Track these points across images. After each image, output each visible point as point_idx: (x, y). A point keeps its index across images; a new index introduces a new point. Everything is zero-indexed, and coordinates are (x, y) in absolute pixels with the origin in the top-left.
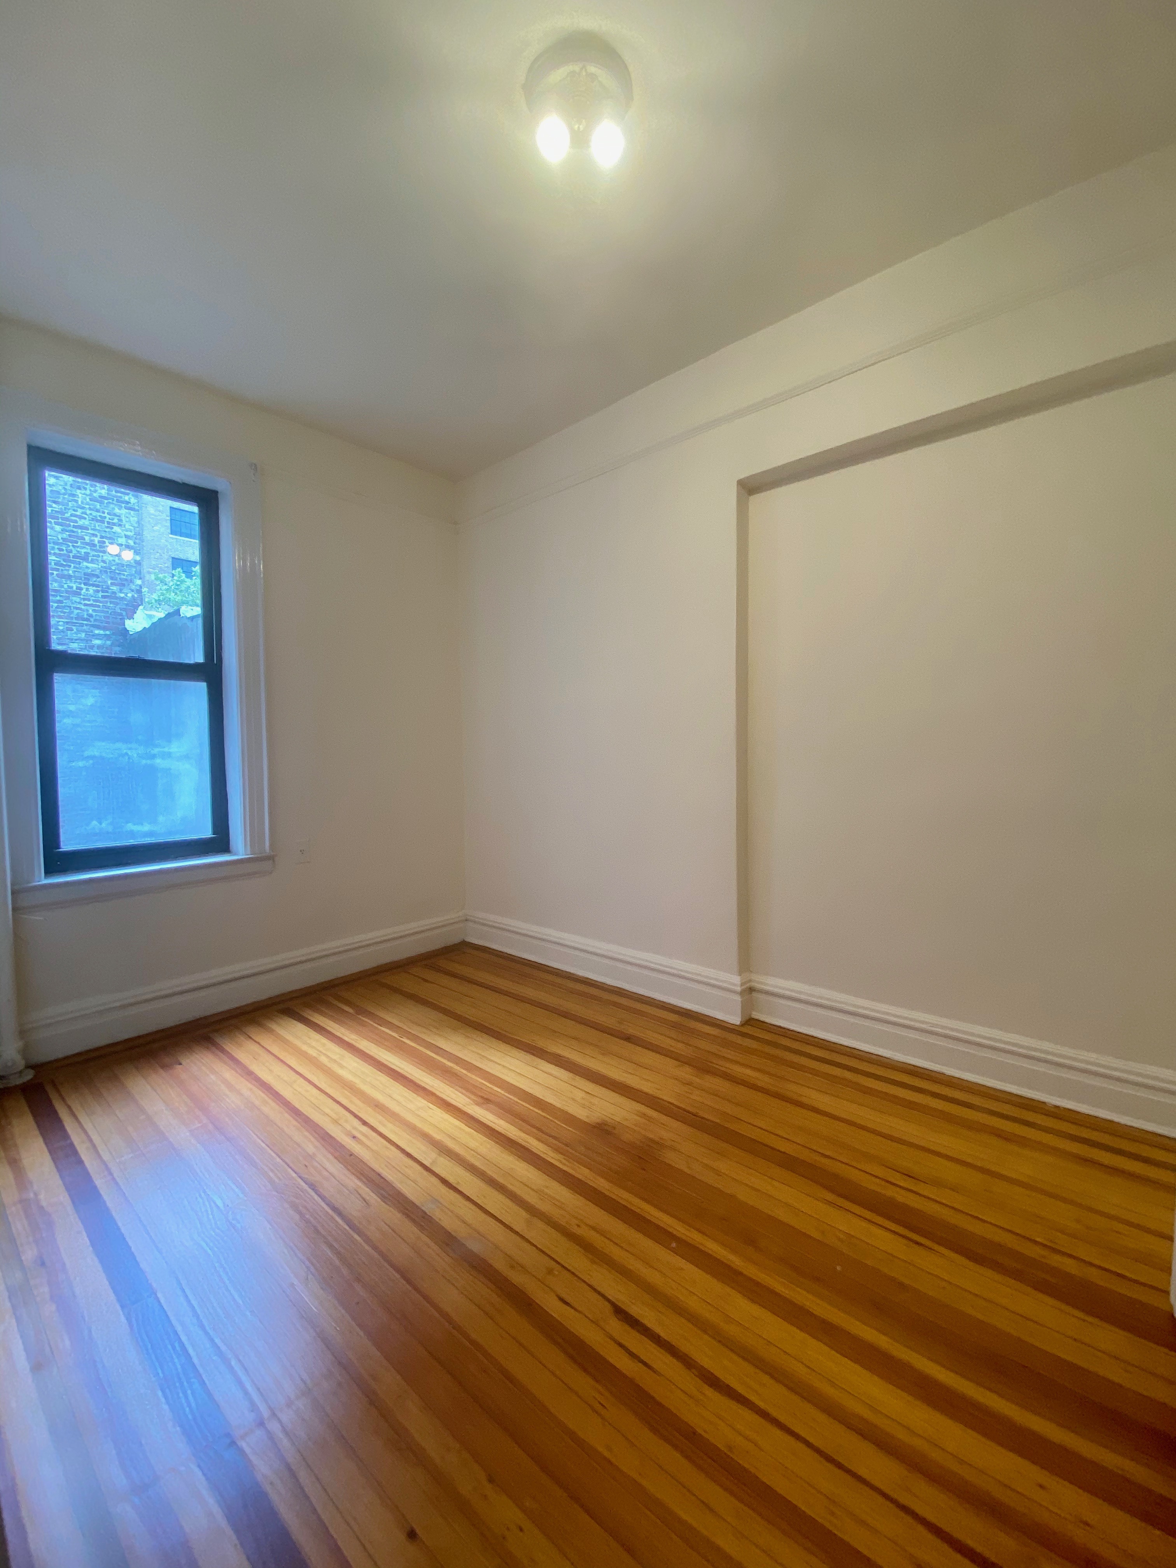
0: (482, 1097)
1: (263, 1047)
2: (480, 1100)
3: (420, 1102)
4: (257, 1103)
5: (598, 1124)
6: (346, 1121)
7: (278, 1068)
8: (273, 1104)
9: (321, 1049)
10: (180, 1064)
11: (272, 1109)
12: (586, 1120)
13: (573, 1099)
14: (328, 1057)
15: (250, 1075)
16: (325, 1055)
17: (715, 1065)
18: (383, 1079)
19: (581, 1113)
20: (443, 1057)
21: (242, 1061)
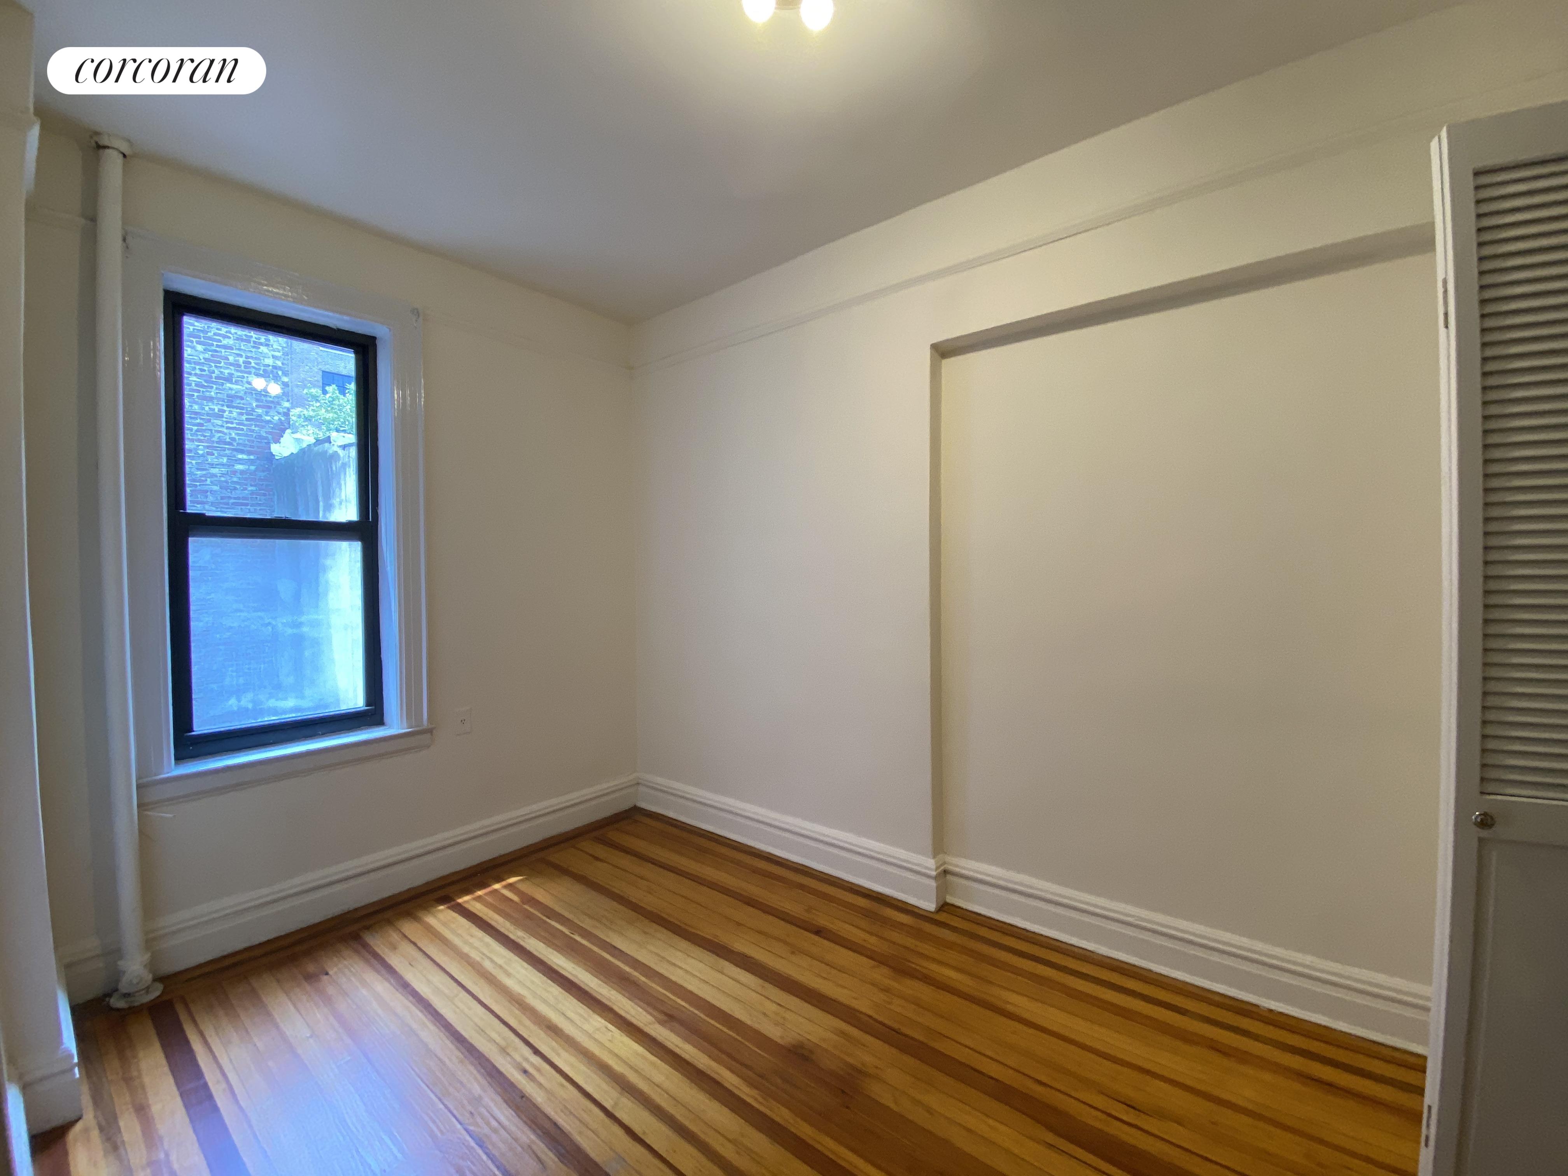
0: (666, 1014)
1: (420, 949)
2: (662, 1017)
3: (596, 1022)
4: (415, 1026)
5: (794, 1046)
6: (516, 1049)
7: (439, 979)
8: (432, 1027)
9: (486, 952)
10: (327, 974)
11: (431, 1035)
12: (779, 1041)
13: (765, 1014)
14: (492, 961)
15: (405, 987)
16: (489, 958)
17: (913, 966)
18: (555, 990)
19: (774, 1032)
20: (619, 960)
21: (397, 969)
